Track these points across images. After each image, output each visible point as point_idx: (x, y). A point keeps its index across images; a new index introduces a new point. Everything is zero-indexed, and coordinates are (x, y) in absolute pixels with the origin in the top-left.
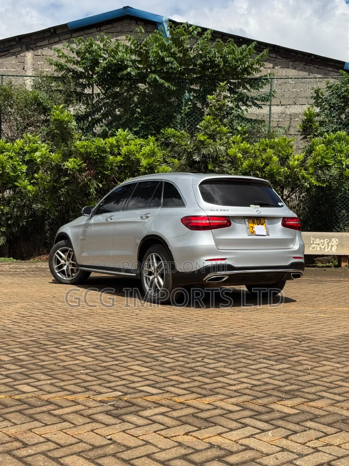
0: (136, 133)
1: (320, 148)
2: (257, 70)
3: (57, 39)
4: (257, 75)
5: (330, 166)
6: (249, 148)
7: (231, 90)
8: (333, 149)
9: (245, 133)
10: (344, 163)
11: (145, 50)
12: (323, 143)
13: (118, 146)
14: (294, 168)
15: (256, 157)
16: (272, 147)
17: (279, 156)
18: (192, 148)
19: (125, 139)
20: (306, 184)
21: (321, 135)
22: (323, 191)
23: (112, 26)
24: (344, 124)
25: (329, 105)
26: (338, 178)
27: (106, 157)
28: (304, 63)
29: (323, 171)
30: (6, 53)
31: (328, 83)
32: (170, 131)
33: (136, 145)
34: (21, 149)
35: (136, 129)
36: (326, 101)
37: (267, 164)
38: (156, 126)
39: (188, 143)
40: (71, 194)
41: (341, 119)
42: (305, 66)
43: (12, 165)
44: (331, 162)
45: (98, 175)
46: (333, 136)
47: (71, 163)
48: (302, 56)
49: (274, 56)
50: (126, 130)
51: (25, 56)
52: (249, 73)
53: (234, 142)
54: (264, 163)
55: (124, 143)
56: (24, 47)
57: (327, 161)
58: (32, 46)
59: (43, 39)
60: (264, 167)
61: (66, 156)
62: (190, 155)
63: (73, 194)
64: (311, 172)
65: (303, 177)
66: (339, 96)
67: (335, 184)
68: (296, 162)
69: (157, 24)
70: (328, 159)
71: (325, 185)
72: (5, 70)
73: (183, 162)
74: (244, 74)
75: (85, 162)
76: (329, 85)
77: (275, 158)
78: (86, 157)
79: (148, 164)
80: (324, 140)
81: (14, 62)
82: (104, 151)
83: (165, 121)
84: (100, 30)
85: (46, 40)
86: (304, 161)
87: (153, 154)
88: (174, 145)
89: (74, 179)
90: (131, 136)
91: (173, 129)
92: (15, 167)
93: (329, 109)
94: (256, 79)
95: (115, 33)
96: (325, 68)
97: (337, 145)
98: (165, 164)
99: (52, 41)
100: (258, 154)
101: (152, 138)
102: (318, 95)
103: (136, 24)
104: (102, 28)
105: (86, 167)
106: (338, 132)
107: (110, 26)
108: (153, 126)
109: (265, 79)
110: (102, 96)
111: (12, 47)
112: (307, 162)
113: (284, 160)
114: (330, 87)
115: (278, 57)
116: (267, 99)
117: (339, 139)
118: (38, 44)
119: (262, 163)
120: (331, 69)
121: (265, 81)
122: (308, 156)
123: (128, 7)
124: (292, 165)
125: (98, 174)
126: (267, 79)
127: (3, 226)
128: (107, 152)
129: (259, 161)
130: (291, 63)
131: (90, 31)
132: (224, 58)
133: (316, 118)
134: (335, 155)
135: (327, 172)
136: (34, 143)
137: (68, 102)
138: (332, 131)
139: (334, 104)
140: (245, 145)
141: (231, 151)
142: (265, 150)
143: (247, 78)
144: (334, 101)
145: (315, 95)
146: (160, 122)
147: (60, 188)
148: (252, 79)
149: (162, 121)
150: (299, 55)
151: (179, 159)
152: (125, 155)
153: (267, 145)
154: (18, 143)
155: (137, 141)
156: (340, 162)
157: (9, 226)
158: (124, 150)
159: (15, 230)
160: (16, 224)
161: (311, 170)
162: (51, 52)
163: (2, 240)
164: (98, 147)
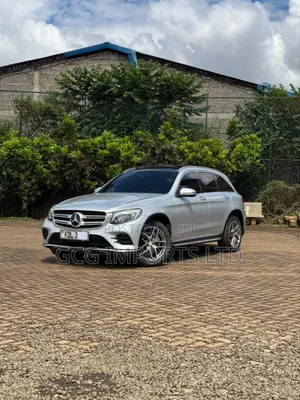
2: (198, 92)
3: (56, 63)
4: (198, 95)
5: (245, 158)
6: (192, 145)
8: (248, 146)
9: (189, 134)
10: (255, 156)
12: (241, 142)
13: (104, 143)
14: (223, 159)
15: (197, 152)
16: (207, 144)
17: (212, 151)
18: (154, 145)
19: (109, 139)
20: (230, 170)
21: (240, 136)
22: (241, 174)
23: (96, 55)
24: (256, 129)
25: (246, 117)
26: (250, 166)
27: (97, 150)
28: (230, 84)
29: (241, 161)
30: (19, 72)
31: (245, 102)
32: (140, 132)
33: (116, 142)
34: (38, 144)
35: (115, 130)
36: (244, 113)
37: (204, 157)
38: (129, 128)
39: (152, 141)
41: (254, 126)
42: (230, 86)
43: (33, 154)
44: (246, 156)
45: (92, 162)
46: (248, 137)
47: (73, 154)
48: (229, 79)
49: (209, 78)
50: (110, 131)
51: (33, 75)
52: (193, 94)
53: (182, 141)
55: (109, 141)
56: (33, 68)
58: (38, 68)
59: (47, 63)
60: (202, 159)
61: (70, 150)
62: (154, 149)
65: (228, 166)
66: (252, 110)
67: (248, 170)
68: (224, 156)
69: (128, 55)
70: (244, 153)
71: (242, 171)
72: (19, 84)
73: (149, 154)
74: (189, 94)
75: (83, 154)
77: (210, 153)
78: (84, 150)
79: (126, 156)
80: (242, 139)
81: (25, 79)
82: (96, 146)
83: (135, 126)
84: (87, 58)
86: (228, 155)
87: (129, 148)
88: (142, 143)
89: (75, 165)
90: (113, 136)
92: (35, 156)
93: (246, 119)
94: (197, 98)
95: (98, 61)
96: (244, 88)
97: (250, 144)
98: (136, 155)
99: (53, 65)
100: (198, 149)
101: (127, 137)
102: (238, 110)
103: (113, 54)
104: (89, 57)
105: (84, 157)
106: (252, 135)
107: (94, 55)
108: (126, 129)
110: (91, 106)
111: (24, 68)
112: (230, 155)
113: (216, 154)
114: (246, 104)
115: (211, 79)
116: (205, 110)
117: (252, 140)
118: (43, 67)
119: (201, 156)
120: (248, 89)
121: (203, 99)
122: (231, 151)
123: (107, 43)
124: (221, 157)
127: (25, 196)
128: (98, 147)
129: (199, 154)
130: (220, 84)
131: (80, 58)
133: (237, 125)
134: (249, 151)
135: (243, 162)
136: (46, 140)
137: (68, 111)
138: (248, 134)
139: (249, 116)
140: (190, 143)
141: (182, 147)
142: (203, 147)
143: (191, 97)
144: (249, 114)
145: (236, 109)
146: (132, 126)
147: (65, 171)
148: (195, 97)
150: (225, 78)
151: (145, 152)
152: (110, 149)
153: (204, 143)
154: (36, 140)
155: (117, 139)
156: (252, 155)
157: (29, 196)
158: (108, 145)
159: (33, 199)
160: (34, 195)
161: (233, 161)
162: (52, 73)
163: (25, 206)
164: (93, 144)
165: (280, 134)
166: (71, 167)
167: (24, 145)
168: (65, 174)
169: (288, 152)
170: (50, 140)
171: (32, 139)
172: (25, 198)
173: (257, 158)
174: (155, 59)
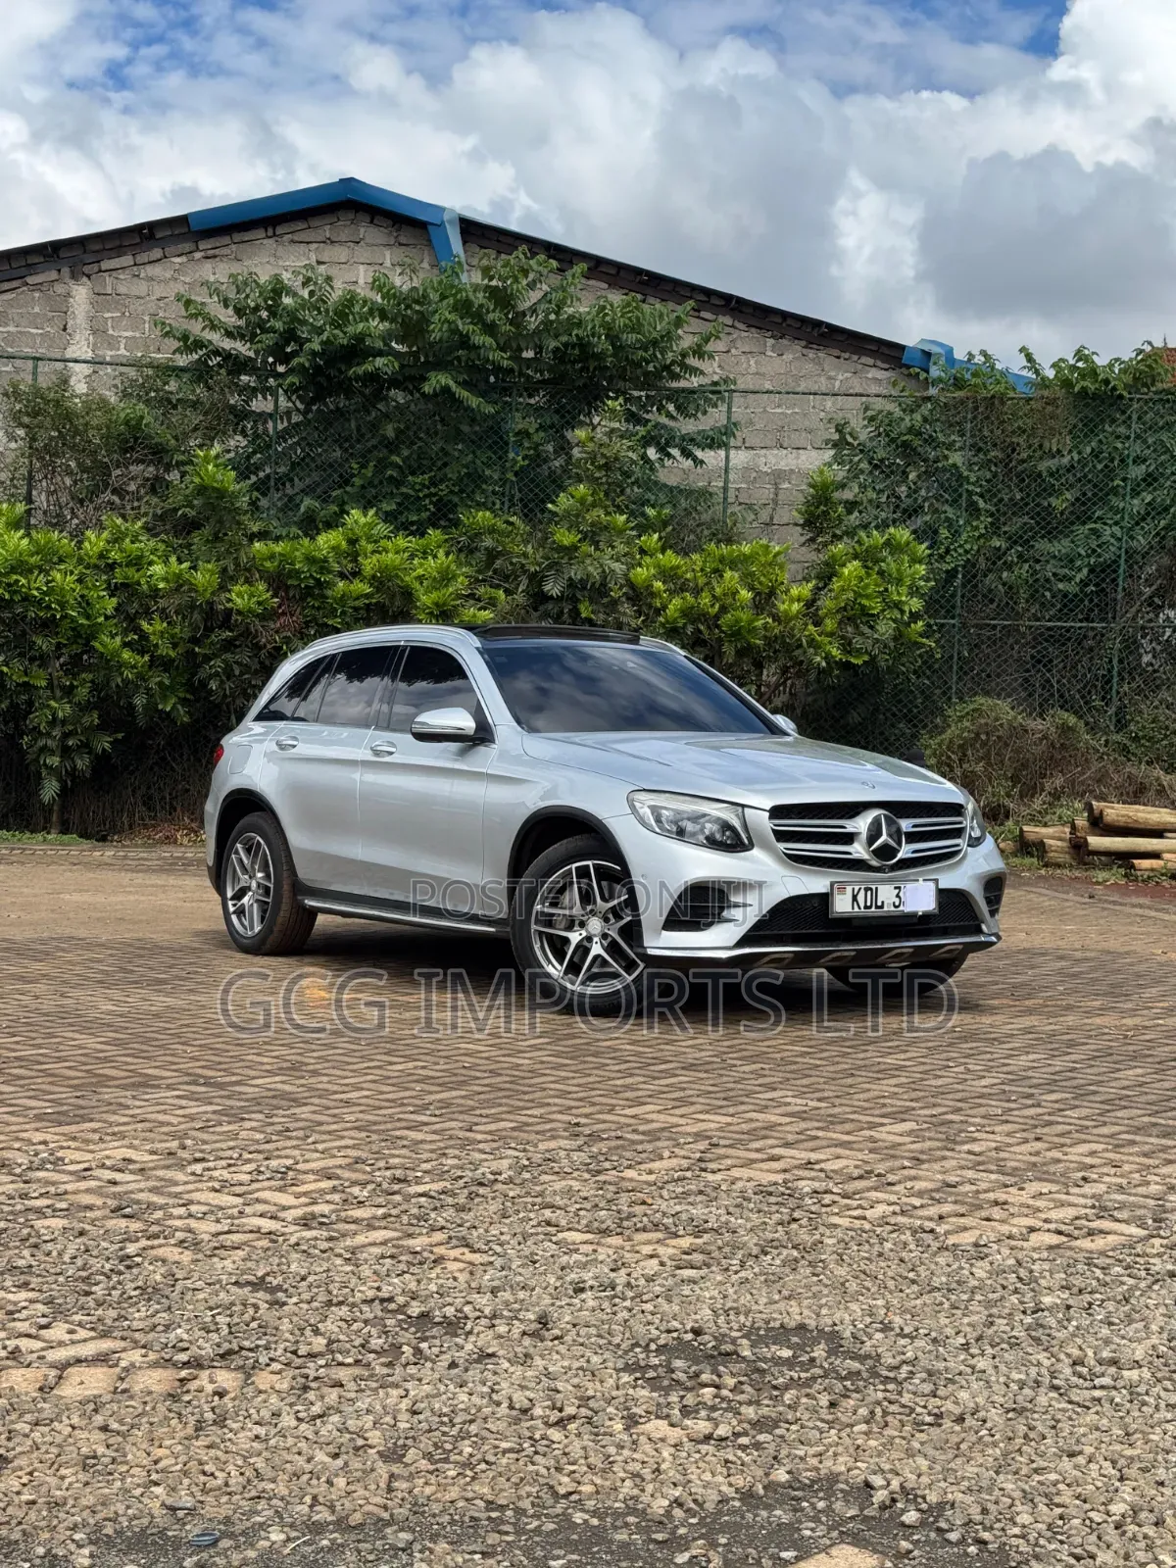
0: (388, 517)
1: (851, 569)
2: (695, 371)
3: (157, 253)
4: (695, 382)
5: (873, 615)
6: (678, 567)
7: (632, 418)
8: (881, 573)
9: (665, 524)
10: (906, 608)
11: (417, 312)
12: (856, 557)
13: (354, 556)
14: (791, 619)
15: (697, 592)
16: (733, 564)
17: (751, 588)
18: (539, 565)
19: (370, 539)
20: (818, 659)
21: (851, 533)
22: (856, 674)
23: (305, 226)
24: (905, 511)
25: (870, 463)
26: (892, 644)
27: (328, 583)
28: (803, 343)
29: (857, 627)
30: (15, 284)
31: (867, 409)
32: (483, 517)
33: (397, 553)
34: (101, 556)
35: (388, 509)
36: (862, 451)
37: (724, 609)
38: (440, 500)
39: (527, 552)
40: (237, 673)
41: (898, 498)
42: (805, 351)
43: (82, 596)
44: (875, 606)
45: (307, 627)
46: (877, 538)
47: (240, 595)
48: (798, 325)
49: (728, 320)
50: (371, 512)
51: (69, 295)
52: (676, 377)
53: (643, 552)
54: (717, 606)
55: (370, 547)
56: (66, 271)
57: (865, 602)
58: (86, 269)
59: (119, 251)
60: (717, 617)
61: (226, 580)
62: (537, 579)
63: (242, 674)
64: (829, 629)
65: (812, 642)
66: (893, 440)
67: (884, 660)
68: (796, 607)
69: (430, 227)
70: (867, 597)
71: (860, 662)
72: (11, 329)
73: (520, 598)
74: (661, 378)
75: (275, 595)
76: (869, 413)
77: (745, 595)
78: (278, 581)
79: (437, 604)
80: (857, 546)
81: (37, 310)
82: (325, 568)
83: (462, 491)
84: (275, 235)
85: (125, 254)
86: (810, 603)
87: (445, 578)
88: (492, 555)
89: (245, 638)
90: (382, 528)
91: (488, 514)
92: (88, 604)
93: (871, 472)
94: (692, 392)
95: (315, 246)
96: (855, 357)
97: (890, 564)
98: (472, 602)
99: (143, 258)
100: (701, 581)
101: (434, 535)
102: (843, 438)
103: (372, 222)
104: (280, 230)
105: (279, 607)
106: (892, 530)
107: (301, 225)
108: (431, 502)
109: (713, 392)
110: (296, 418)
111: (32, 268)
112: (819, 603)
113: (764, 600)
114: (872, 419)
115: (737, 324)
116: (716, 440)
117: (896, 548)
118: (105, 265)
119: (712, 606)
120: (870, 361)
121: (714, 397)
122: (820, 589)
123: (351, 180)
124: (786, 611)
125: (307, 624)
126: (719, 392)
127: (52, 753)
128: (330, 572)
129: (705, 599)
130: (770, 342)
131: (247, 236)
132: (613, 338)
133: (837, 495)
134: (886, 590)
135: (866, 630)
136: (133, 542)
137: (211, 434)
138: (877, 527)
139: (882, 461)
140: (670, 559)
141: (641, 574)
142: (718, 572)
143: (669, 389)
144: (881, 454)
145: (836, 437)
146: (452, 492)
147: (207, 658)
148: (683, 390)
149: (456, 489)
150: (789, 322)
151: (508, 592)
152: (374, 577)
153: (722, 559)
154: (95, 542)
155: (401, 541)
156: (898, 606)
157: (66, 752)
158: (369, 565)
159: (82, 763)
160: (86, 746)
161: (830, 624)
162: (141, 288)
163: (50, 790)
164: (310, 560)
165: (995, 529)
166: (229, 645)
167: (51, 558)
168: (205, 671)
169: (1023, 594)
170: (146, 544)
171: (78, 536)
172: (54, 761)
173: (915, 617)
174: (536, 245)
